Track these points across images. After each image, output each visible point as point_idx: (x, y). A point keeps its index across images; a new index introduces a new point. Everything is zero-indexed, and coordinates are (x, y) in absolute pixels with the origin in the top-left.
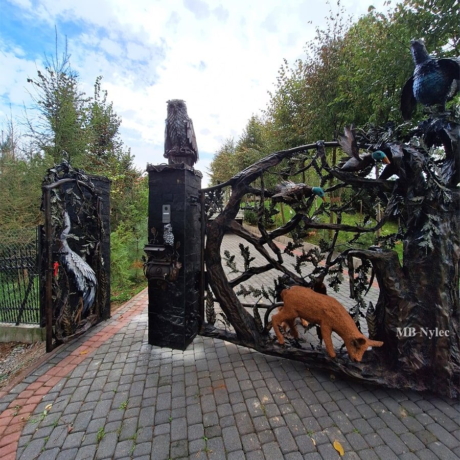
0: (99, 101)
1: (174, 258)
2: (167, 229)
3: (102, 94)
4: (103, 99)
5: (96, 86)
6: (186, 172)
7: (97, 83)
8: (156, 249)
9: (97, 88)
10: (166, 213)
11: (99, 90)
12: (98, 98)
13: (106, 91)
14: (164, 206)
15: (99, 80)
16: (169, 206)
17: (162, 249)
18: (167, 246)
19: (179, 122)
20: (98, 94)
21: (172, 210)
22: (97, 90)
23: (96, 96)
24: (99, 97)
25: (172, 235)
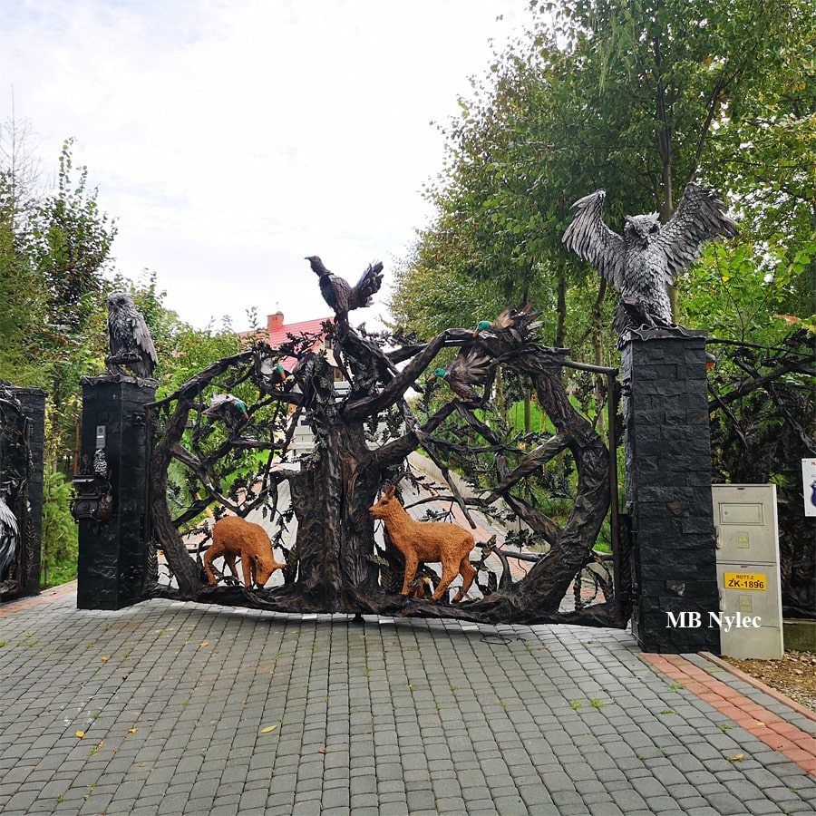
0: (68, 191)
1: (105, 491)
2: (98, 455)
3: (74, 176)
4: (78, 187)
5: (61, 159)
6: (123, 386)
7: (64, 153)
8: (85, 481)
9: (66, 163)
10: (101, 437)
11: (69, 166)
12: (67, 186)
13: (85, 168)
14: (98, 428)
15: (68, 145)
16: (103, 427)
17: (90, 480)
18: (98, 476)
19: (121, 321)
20: (67, 177)
21: (107, 433)
22: (65, 168)
23: (61, 180)
24: (68, 182)
25: (104, 463)
